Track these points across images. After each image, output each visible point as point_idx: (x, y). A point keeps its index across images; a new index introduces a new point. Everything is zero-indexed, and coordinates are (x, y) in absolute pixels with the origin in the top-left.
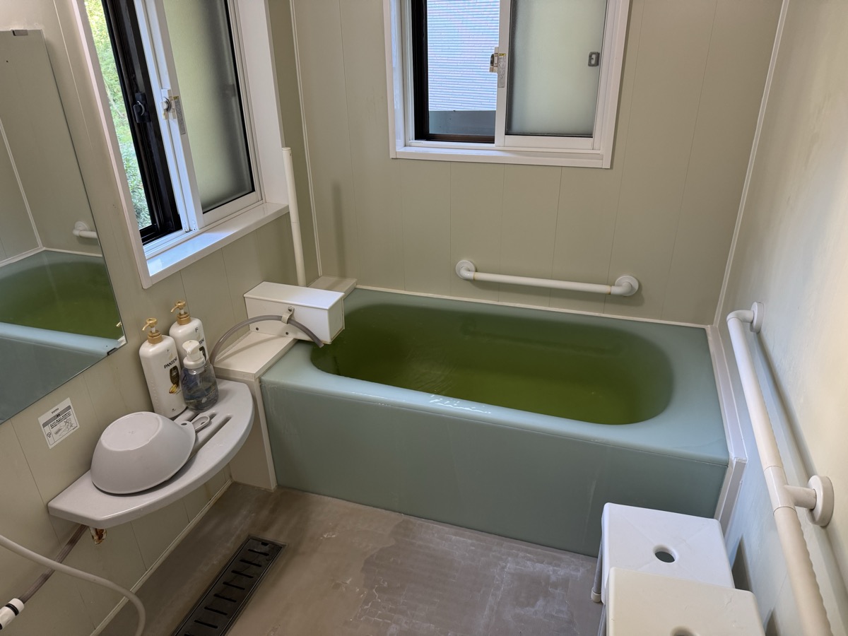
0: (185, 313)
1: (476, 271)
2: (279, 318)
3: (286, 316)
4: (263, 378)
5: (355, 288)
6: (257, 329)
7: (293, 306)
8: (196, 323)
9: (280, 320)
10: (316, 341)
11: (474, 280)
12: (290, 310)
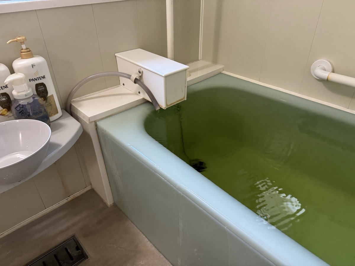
0: (27, 49)
1: (333, 72)
2: (129, 77)
3: (134, 77)
4: (98, 123)
5: (221, 73)
6: (124, 84)
7: (142, 69)
8: (38, 60)
9: (130, 78)
10: (154, 104)
11: (327, 80)
12: (140, 72)
